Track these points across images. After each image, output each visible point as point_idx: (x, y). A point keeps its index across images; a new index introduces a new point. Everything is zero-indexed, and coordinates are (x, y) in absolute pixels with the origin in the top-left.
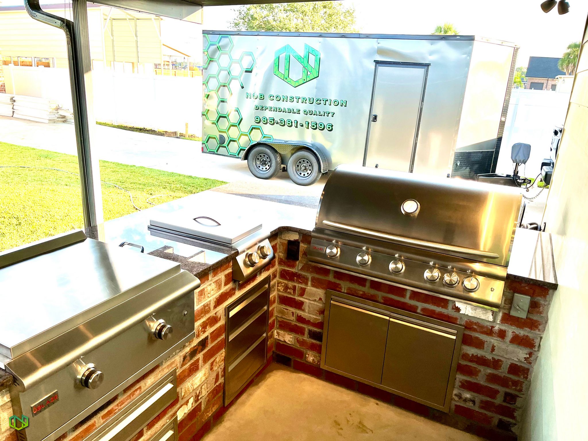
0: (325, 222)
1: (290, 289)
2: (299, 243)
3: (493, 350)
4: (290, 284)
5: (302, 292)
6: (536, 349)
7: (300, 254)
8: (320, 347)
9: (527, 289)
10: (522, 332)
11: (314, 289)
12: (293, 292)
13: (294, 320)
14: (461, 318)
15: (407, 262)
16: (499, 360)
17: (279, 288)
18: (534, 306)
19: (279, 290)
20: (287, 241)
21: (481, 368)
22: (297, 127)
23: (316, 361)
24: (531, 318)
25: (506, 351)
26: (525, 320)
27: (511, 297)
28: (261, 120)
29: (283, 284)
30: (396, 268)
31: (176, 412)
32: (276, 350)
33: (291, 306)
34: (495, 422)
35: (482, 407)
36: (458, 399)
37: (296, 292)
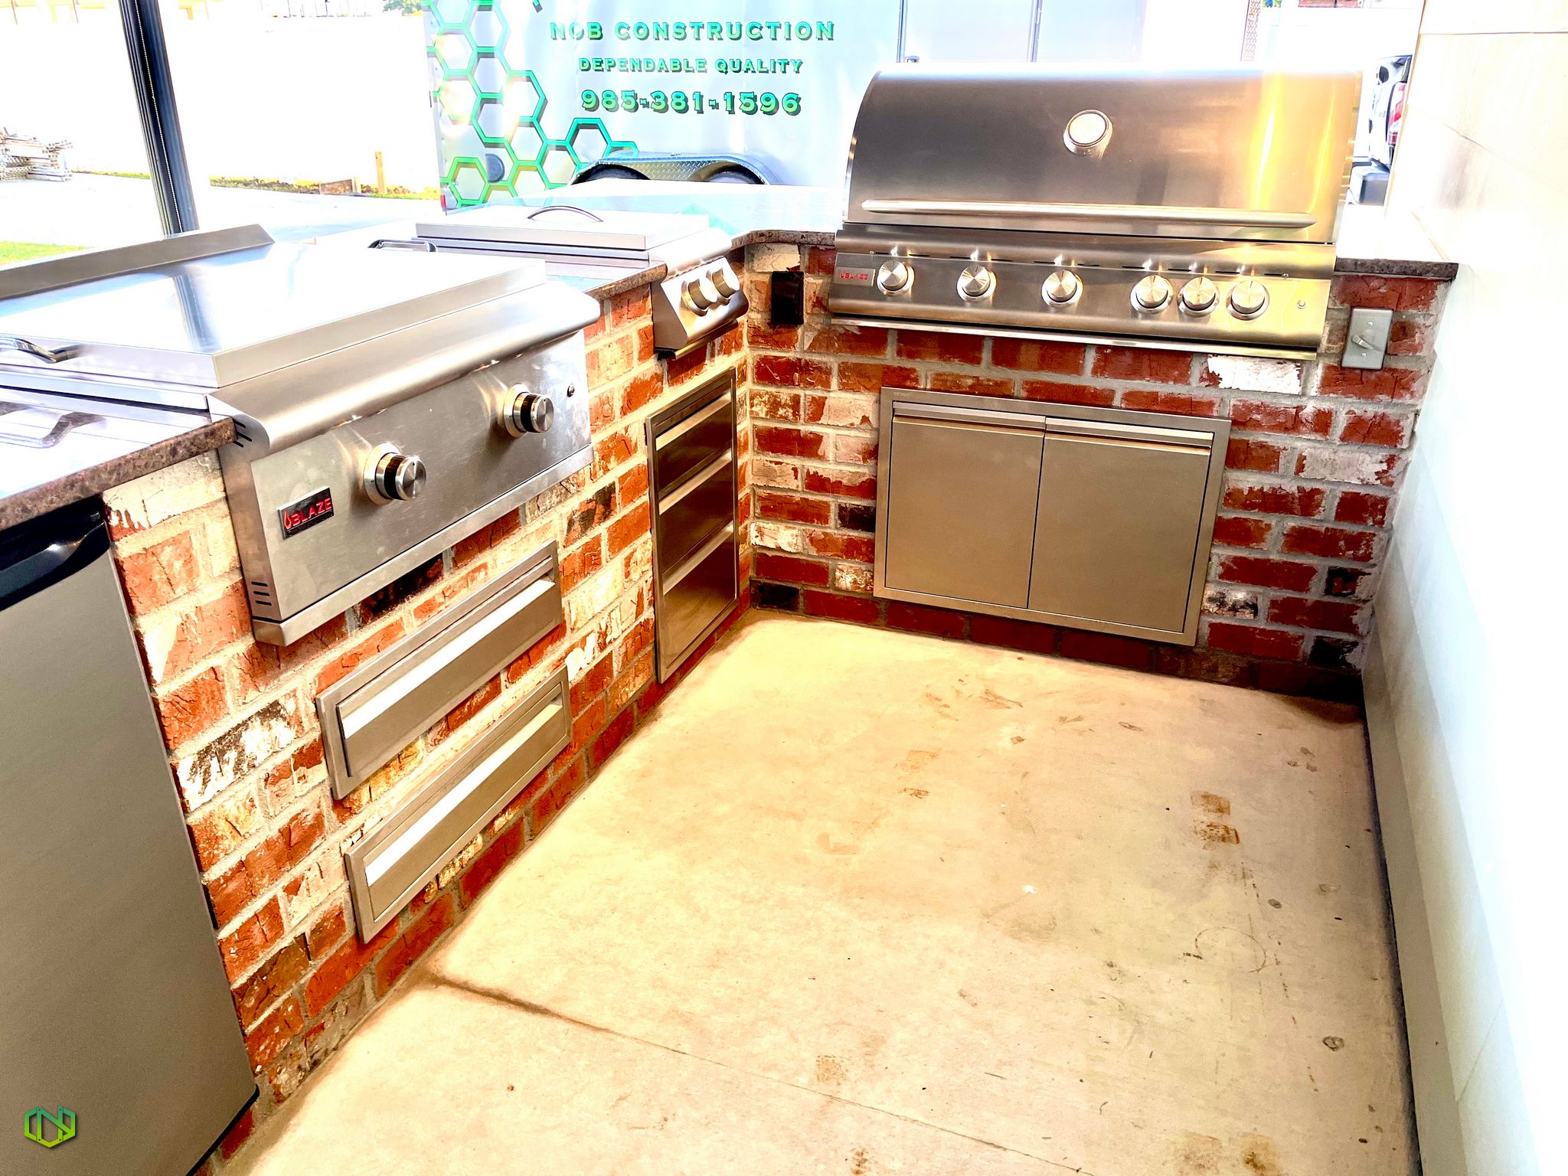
0: (870, 205)
1: (783, 407)
2: (801, 274)
3: (1300, 468)
4: (785, 394)
5: (819, 405)
6: (1405, 446)
7: (807, 306)
8: (871, 544)
9: (1383, 293)
10: (1369, 409)
11: (847, 396)
12: (794, 414)
13: (800, 489)
14: (1222, 400)
15: (1088, 274)
16: (1316, 491)
17: (754, 409)
18: (1401, 332)
19: (755, 416)
20: (768, 276)
21: (1272, 519)
22: (702, 113)
23: (861, 581)
24: (1394, 366)
25: (1332, 465)
26: (1378, 373)
27: (1344, 320)
28: (600, 99)
29: (766, 398)
30: (1061, 289)
31: (563, 659)
32: (758, 574)
33: (790, 453)
34: (1307, 647)
35: (1274, 618)
36: (1215, 609)
37: (802, 413)
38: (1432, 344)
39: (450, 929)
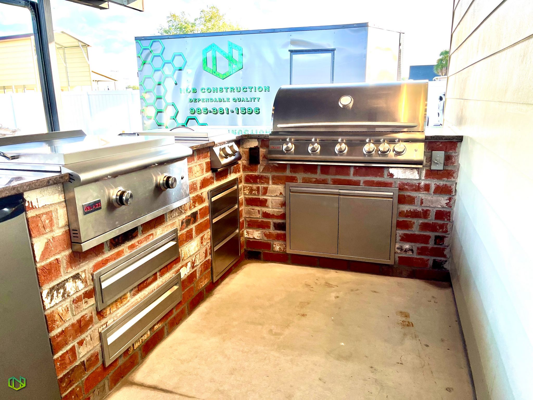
0: (279, 126)
1: (254, 190)
2: (259, 148)
3: (422, 203)
4: (254, 186)
5: (265, 191)
6: (454, 194)
7: (261, 158)
8: (285, 235)
9: (441, 146)
10: (441, 183)
11: (275, 186)
12: (258, 193)
13: (261, 217)
14: (395, 182)
15: (349, 144)
16: (427, 210)
17: (245, 192)
18: (448, 159)
19: (245, 194)
20: (248, 149)
21: (415, 220)
22: (229, 114)
23: (282, 248)
24: (447, 169)
25: (432, 202)
26: (442, 171)
27: (430, 155)
28: (196, 111)
29: (248, 188)
30: (341, 148)
31: (179, 270)
32: (247, 247)
33: (257, 206)
34: (431, 263)
35: (419, 254)
36: (400, 252)
37: (260, 192)
38: (458, 161)
39: (137, 366)
